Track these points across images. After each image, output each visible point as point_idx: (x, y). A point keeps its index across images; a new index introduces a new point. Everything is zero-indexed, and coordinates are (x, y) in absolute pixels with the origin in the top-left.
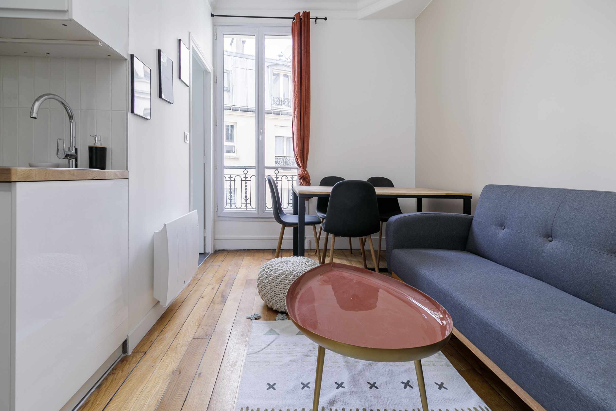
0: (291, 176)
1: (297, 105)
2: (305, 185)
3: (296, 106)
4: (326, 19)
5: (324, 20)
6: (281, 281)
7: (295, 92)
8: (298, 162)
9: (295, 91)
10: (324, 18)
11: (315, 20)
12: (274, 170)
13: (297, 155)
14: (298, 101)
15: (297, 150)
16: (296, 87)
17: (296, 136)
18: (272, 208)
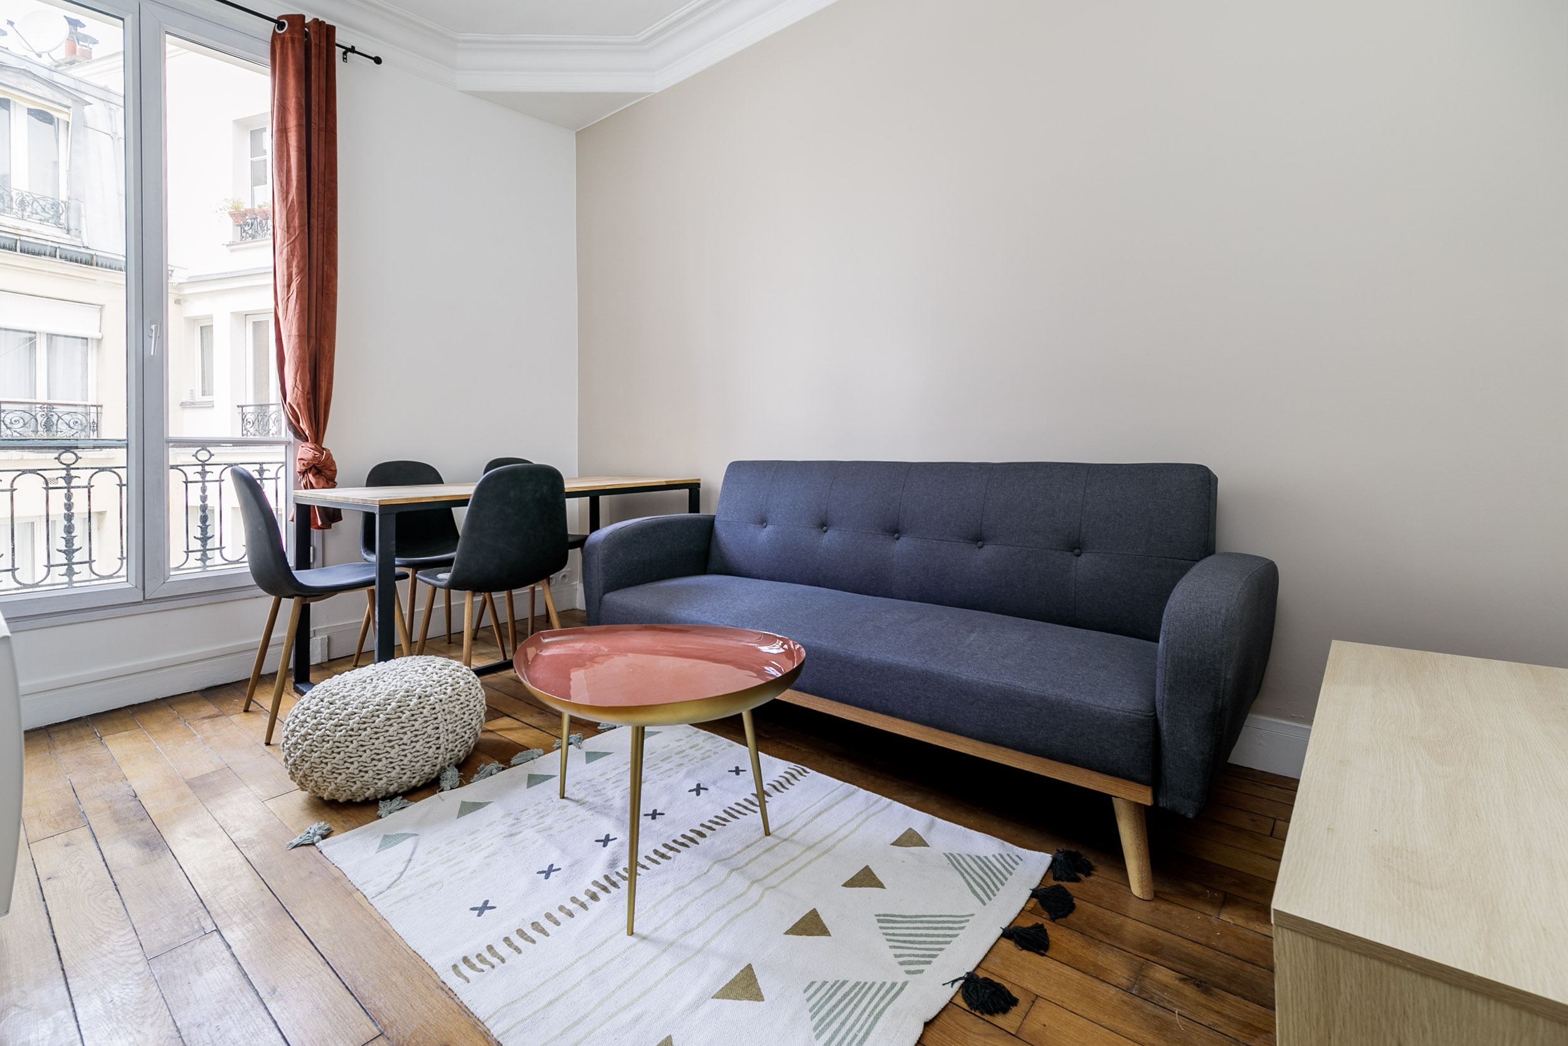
0: (257, 467)
1: (298, 267)
2: (323, 488)
3: (294, 270)
4: (378, 60)
5: (373, 61)
6: (389, 719)
7: (291, 230)
8: (296, 424)
9: (288, 227)
10: (373, 57)
11: (344, 50)
12: (194, 450)
13: (298, 405)
14: (303, 257)
15: (299, 393)
16: (294, 218)
17: (295, 352)
18: (246, 559)
